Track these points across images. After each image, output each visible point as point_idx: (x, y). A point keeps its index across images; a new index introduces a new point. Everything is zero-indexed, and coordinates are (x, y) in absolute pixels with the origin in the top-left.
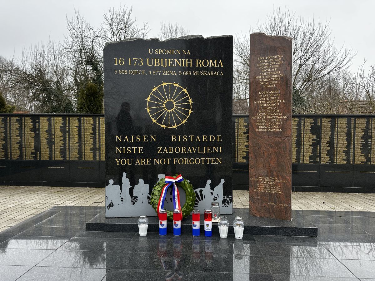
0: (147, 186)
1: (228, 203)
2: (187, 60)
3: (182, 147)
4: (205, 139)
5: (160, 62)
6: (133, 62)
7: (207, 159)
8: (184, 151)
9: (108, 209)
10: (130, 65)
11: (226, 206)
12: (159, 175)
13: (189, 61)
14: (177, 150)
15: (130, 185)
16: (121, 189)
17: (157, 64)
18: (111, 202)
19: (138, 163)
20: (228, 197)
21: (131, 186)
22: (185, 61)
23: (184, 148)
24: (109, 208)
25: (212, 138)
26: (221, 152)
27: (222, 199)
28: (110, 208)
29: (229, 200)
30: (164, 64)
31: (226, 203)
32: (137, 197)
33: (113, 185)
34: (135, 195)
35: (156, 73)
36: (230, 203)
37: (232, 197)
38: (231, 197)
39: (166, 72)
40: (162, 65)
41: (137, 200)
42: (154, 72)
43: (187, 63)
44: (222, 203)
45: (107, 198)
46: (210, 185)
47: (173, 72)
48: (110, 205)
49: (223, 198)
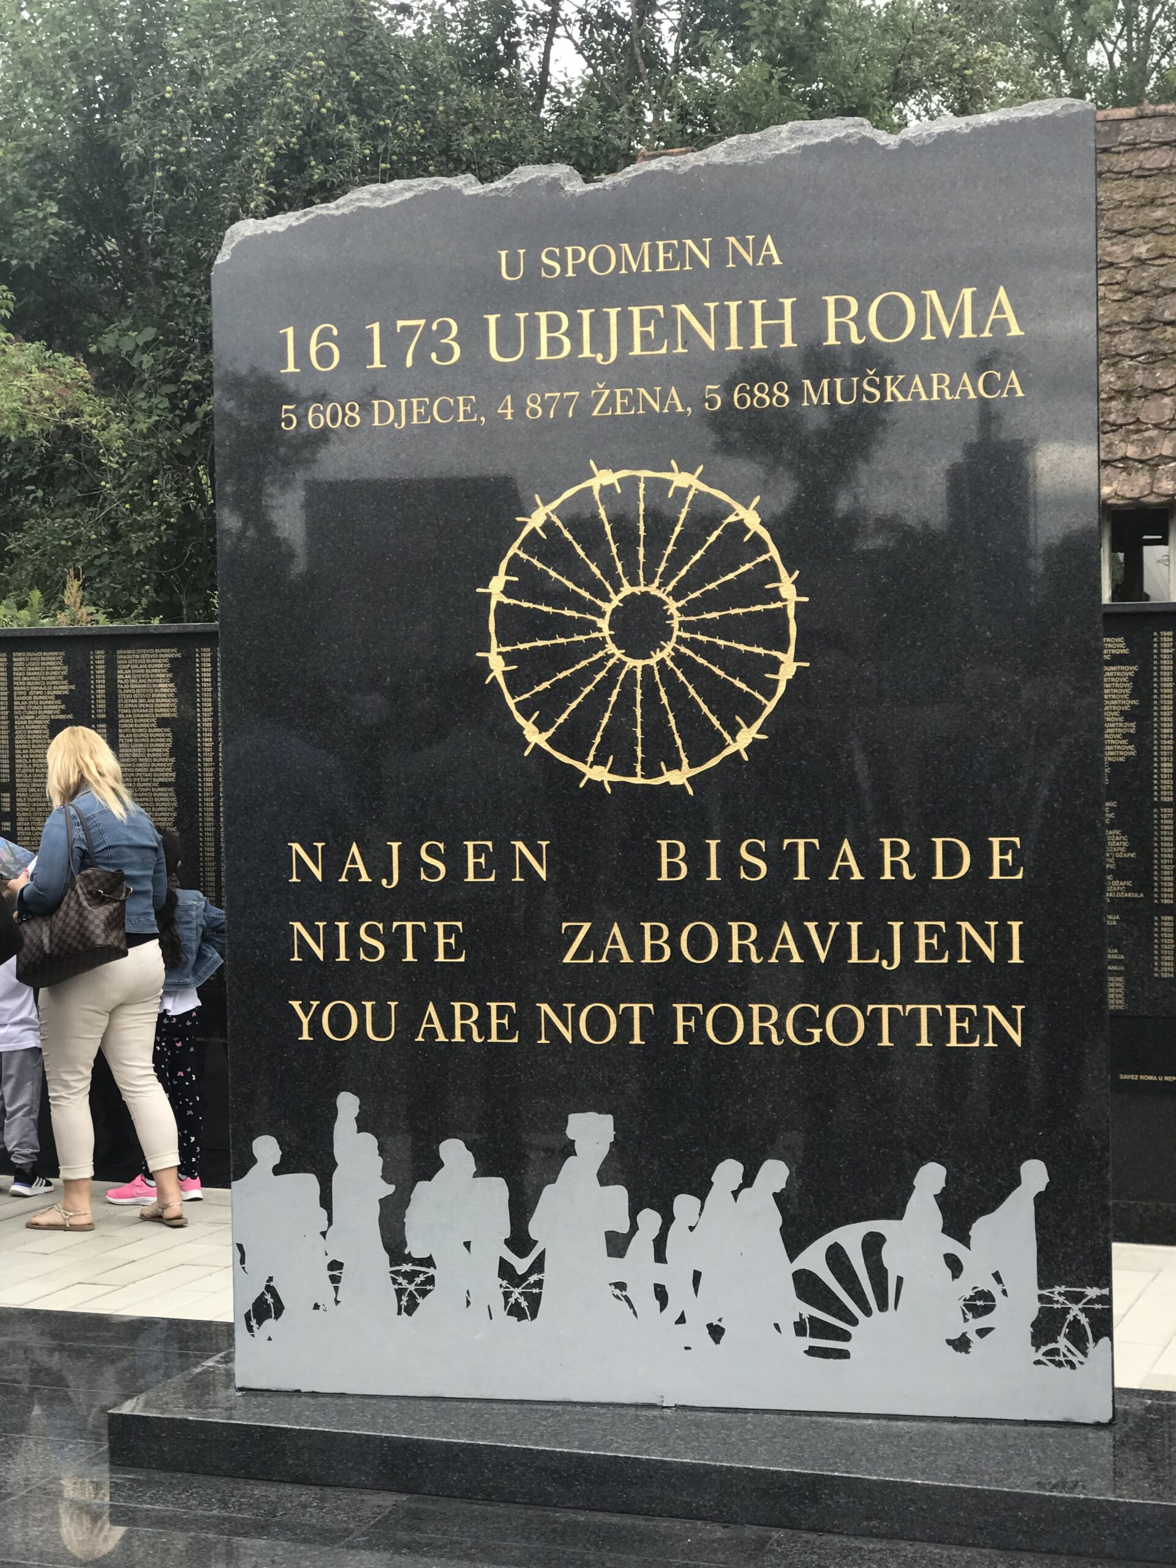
0: (497, 1189)
1: (1078, 1339)
2: (758, 305)
3: (735, 926)
4: (896, 867)
5: (574, 333)
6: (394, 344)
7: (916, 1013)
8: (744, 951)
9: (250, 1329)
10: (377, 364)
11: (1059, 1364)
12: (573, 1118)
13: (773, 311)
14: (700, 943)
15: (387, 1176)
16: (326, 1201)
17: (555, 345)
18: (270, 1289)
19: (431, 1033)
20: (1076, 1298)
21: (391, 1189)
22: (746, 314)
23: (744, 933)
24: (253, 1323)
25: (952, 858)
26: (1016, 959)
27: (1032, 1309)
28: (260, 1323)
29: (1084, 1320)
30: (600, 342)
31: (1062, 1343)
32: (429, 1262)
33: (278, 1170)
34: (416, 1247)
35: (545, 405)
36: (1096, 1341)
37: (1107, 1300)
38: (1102, 1299)
39: (612, 395)
40: (587, 353)
41: (431, 1280)
42: (534, 401)
43: (759, 322)
44: (1033, 1337)
45: (242, 1261)
46: (942, 1199)
47: (664, 396)
48: (260, 1302)
49: (1041, 1298)
